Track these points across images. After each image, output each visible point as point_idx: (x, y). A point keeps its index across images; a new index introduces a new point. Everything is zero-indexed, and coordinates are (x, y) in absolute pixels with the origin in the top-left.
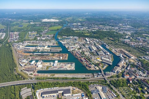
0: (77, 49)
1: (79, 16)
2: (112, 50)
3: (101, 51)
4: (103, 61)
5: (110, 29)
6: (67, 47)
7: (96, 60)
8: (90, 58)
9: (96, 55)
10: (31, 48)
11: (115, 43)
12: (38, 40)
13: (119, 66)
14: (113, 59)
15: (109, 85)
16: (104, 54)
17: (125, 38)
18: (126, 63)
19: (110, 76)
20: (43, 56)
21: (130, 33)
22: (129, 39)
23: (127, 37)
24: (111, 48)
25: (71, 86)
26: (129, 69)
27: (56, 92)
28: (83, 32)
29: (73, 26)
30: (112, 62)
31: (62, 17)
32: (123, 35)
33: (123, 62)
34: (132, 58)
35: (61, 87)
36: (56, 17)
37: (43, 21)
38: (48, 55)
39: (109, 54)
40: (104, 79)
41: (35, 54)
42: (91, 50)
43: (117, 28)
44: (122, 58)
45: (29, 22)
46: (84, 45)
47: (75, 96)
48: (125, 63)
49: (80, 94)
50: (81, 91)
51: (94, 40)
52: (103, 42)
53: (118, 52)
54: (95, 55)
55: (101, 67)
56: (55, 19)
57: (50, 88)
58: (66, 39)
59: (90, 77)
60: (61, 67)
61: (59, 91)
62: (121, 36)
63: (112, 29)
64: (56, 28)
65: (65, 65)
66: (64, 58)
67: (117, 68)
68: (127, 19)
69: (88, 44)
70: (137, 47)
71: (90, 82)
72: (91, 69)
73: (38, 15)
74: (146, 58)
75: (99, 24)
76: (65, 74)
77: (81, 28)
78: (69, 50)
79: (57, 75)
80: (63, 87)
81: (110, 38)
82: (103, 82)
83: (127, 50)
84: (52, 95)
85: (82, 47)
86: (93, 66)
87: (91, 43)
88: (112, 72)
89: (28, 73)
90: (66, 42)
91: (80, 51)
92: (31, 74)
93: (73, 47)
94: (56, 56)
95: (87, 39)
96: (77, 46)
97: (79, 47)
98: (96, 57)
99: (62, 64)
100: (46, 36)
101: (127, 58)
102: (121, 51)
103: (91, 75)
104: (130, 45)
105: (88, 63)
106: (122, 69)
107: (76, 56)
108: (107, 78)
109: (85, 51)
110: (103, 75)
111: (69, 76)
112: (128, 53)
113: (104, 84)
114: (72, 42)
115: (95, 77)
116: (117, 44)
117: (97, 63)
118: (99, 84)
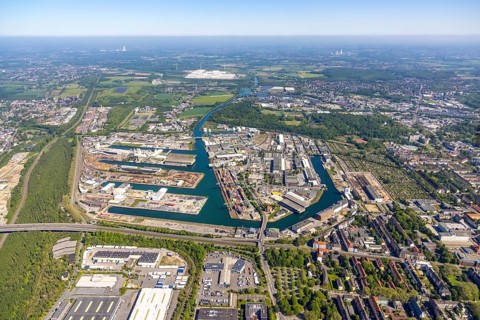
0: (235, 164)
2: (335, 174)
3: (301, 175)
4: (286, 202)
5: (377, 109)
6: (212, 155)
7: (267, 198)
8: (253, 191)
9: (276, 184)
10: (119, 151)
11: (361, 153)
12: (149, 133)
14: (319, 198)
15: (257, 259)
16: (302, 183)
17: (404, 142)
18: (349, 212)
19: (276, 239)
20: (139, 175)
21: (436, 126)
22: (417, 145)
23: (414, 138)
24: (335, 169)
25: (167, 248)
26: (343, 229)
27: (125, 255)
29: (269, 94)
30: (308, 206)
31: (251, 66)
32: (407, 131)
33: (339, 209)
34: (379, 200)
35: (144, 246)
36: (234, 65)
37: (189, 76)
38: (152, 172)
39: (316, 183)
40: (257, 243)
41: (123, 166)
42: (272, 170)
44: (345, 197)
45: (150, 79)
46: (262, 154)
47: (163, 270)
48: (345, 213)
49: (177, 267)
50: (182, 260)
51: (301, 142)
52: (324, 148)
53: (349, 182)
55: (268, 216)
56: (228, 70)
59: (224, 234)
60: (169, 205)
61: (133, 254)
63: (384, 111)
64: (212, 99)
65: (181, 201)
66: (187, 183)
67: (311, 222)
68: (472, 74)
69: (276, 151)
70: (420, 172)
71: (215, 245)
72: (239, 216)
73: (185, 55)
74: (423, 205)
75: (353, 93)
76: (170, 222)
77: (289, 101)
78: (210, 165)
79: (149, 221)
81: (355, 138)
82: (246, 250)
83: (380, 179)
84: (114, 260)
85: (253, 159)
86: (249, 210)
87: (287, 150)
88: (289, 231)
89: (88, 209)
90: (217, 141)
91: (242, 169)
92: (93, 213)
93: (228, 156)
94: (171, 177)
95: (281, 138)
96: (242, 155)
97: (245, 157)
98: (275, 188)
99: (174, 198)
100: (174, 122)
101: (364, 199)
102: (360, 178)
103: (229, 231)
104: (406, 163)
105: (241, 201)
106: (321, 227)
107: (222, 180)
108: (266, 241)
109: (254, 170)
110: (259, 234)
111: (174, 226)
112: (379, 186)
113: (246, 255)
114: (235, 143)
115: (236, 236)
116: (365, 157)
117: (265, 204)
118: (236, 253)
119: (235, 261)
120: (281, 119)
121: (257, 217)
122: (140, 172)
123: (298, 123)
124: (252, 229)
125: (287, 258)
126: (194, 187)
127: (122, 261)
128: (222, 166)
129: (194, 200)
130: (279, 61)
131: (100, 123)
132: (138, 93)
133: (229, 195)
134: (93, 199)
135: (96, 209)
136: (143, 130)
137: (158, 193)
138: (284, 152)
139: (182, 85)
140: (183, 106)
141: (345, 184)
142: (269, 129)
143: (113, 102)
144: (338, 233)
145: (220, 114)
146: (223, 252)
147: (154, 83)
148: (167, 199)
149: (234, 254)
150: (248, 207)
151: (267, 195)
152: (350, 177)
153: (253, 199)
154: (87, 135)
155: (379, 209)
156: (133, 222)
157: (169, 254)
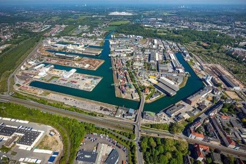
0: (125, 55)
1: (168, 10)
2: (194, 64)
3: (169, 65)
4: (160, 85)
5: (211, 28)
6: (112, 49)
7: (145, 81)
8: (136, 74)
10: (60, 45)
11: (209, 52)
14: (185, 83)
15: (132, 149)
16: (171, 70)
17: (236, 46)
18: (213, 97)
19: (153, 123)
23: (242, 44)
30: (178, 89)
32: (234, 40)
33: (206, 94)
34: (237, 88)
37: (110, 14)
38: (72, 58)
39: (181, 71)
41: (57, 54)
42: (149, 60)
43: (227, 28)
44: (208, 84)
46: (143, 50)
48: (211, 99)
50: (60, 143)
51: (168, 44)
52: (183, 48)
53: (205, 71)
54: (151, 70)
55: (145, 96)
58: (122, 38)
59: (107, 113)
60: (73, 82)
62: (230, 42)
63: (214, 29)
64: (119, 23)
65: (83, 79)
66: (91, 66)
67: (184, 106)
69: (152, 49)
72: (123, 95)
75: (194, 21)
77: (159, 24)
78: (110, 55)
79: (53, 95)
80: (37, 124)
81: (201, 43)
82: (123, 135)
83: (229, 70)
85: (137, 53)
86: (131, 90)
87: (159, 48)
88: (164, 114)
89: (17, 81)
90: (117, 42)
91: (130, 58)
92: (18, 85)
93: (122, 50)
94: (83, 62)
95: (156, 41)
97: (132, 51)
98: (151, 73)
99: (78, 77)
100: (96, 32)
101: (222, 86)
102: (214, 68)
103: (112, 110)
104: (244, 59)
105: (126, 82)
106: (192, 112)
107: (115, 65)
108: (142, 124)
109: (138, 60)
110: (137, 115)
111: (70, 101)
112: (231, 76)
113: (122, 141)
114: (128, 43)
115: (116, 116)
116: (212, 54)
117: (144, 86)
118: (113, 137)
119: (110, 149)
120: (155, 32)
121: (136, 97)
122: (64, 58)
123: (165, 34)
124: (131, 111)
125: (164, 154)
126: (95, 69)
127: (6, 138)
128: (117, 56)
129: (92, 79)
131: (59, 31)
132: (84, 20)
133: (118, 76)
134: (26, 75)
135: (21, 83)
136: (79, 36)
137: (69, 72)
138: (158, 49)
139: (106, 17)
141: (203, 72)
142: (148, 37)
143: (70, 23)
144: (211, 121)
146: (101, 135)
147: (93, 16)
148: (73, 77)
149: (111, 139)
150: (130, 87)
151: (145, 78)
152: (206, 68)
153: (135, 81)
154: (49, 37)
155: (239, 96)
156: (41, 95)
157: (52, 133)
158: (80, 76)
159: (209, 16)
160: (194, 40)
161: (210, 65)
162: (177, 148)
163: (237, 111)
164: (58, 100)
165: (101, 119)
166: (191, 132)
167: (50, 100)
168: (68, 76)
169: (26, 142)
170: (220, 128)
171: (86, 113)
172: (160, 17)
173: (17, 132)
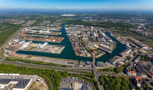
0: (76, 34)
1: (94, 13)
2: (117, 38)
3: (103, 38)
4: (101, 48)
5: (120, 21)
6: (68, 32)
7: (92, 47)
8: (85, 44)
9: (94, 41)
10: (34, 31)
11: (123, 31)
13: (121, 56)
14: (115, 47)
16: (105, 41)
18: (134, 53)
23: (139, 27)
24: (116, 36)
26: (138, 63)
28: (92, 23)
29: (85, 19)
30: (112, 50)
31: (79, 14)
32: (134, 26)
33: (129, 52)
34: (145, 48)
35: (24, 74)
37: (62, 15)
38: (43, 37)
39: (111, 41)
40: (93, 71)
41: (33, 35)
42: (91, 36)
43: (129, 21)
44: (128, 46)
46: (86, 32)
48: (133, 54)
51: (99, 29)
52: (108, 30)
53: (124, 41)
55: (94, 55)
56: (72, 15)
57: (7, 74)
58: (72, 26)
59: (73, 65)
60: (47, 49)
62: (132, 27)
63: (122, 21)
64: (69, 19)
65: (53, 48)
66: (57, 41)
67: (118, 58)
68: (142, 15)
69: (91, 31)
72: (80, 54)
75: (110, 18)
76: (45, 58)
77: (92, 20)
78: (67, 35)
79: (34, 57)
81: (117, 28)
82: (87, 76)
83: (137, 39)
85: (83, 33)
86: (85, 52)
88: (108, 63)
89: (6, 51)
90: (70, 28)
91: (79, 36)
92: (7, 53)
93: (74, 32)
94: (51, 39)
95: (92, 28)
96: (79, 32)
97: (80, 33)
98: (94, 43)
99: (50, 47)
100: (55, 24)
101: (136, 47)
102: (129, 39)
103: (76, 63)
104: (143, 34)
105: (80, 48)
106: (125, 61)
107: (72, 40)
108: (97, 70)
109: (84, 36)
110: (92, 65)
111: (47, 60)
112: (139, 42)
113: (87, 80)
114: (76, 29)
115: (80, 66)
116: (125, 32)
117: (92, 49)
118: (81, 78)
119: (81, 85)
120: (90, 23)
121: (89, 55)
122: (38, 37)
123: (96, 24)
124: (88, 62)
125: (116, 84)
126: (59, 42)
128: (71, 35)
129: (59, 47)
130: (86, 13)
131: (31, 24)
132: (46, 18)
133: (75, 45)
134: (12, 47)
135: (10, 52)
136: (45, 26)
138: (94, 31)
139: (60, 17)
140: (59, 21)
141: (123, 41)
142: (87, 25)
143: (38, 20)
144: (137, 65)
145: (71, 22)
146: (73, 78)
147: (52, 16)
148: (46, 47)
149: (80, 79)
150: (84, 50)
151: (91, 45)
152: (124, 39)
153: (86, 47)
154: (25, 26)
155: (148, 52)
156: (26, 58)
157: (38, 79)
158: (51, 46)
159: (117, 16)
160: (113, 26)
161: (126, 38)
162: (123, 80)
163: (150, 59)
164: (38, 60)
165: (70, 68)
166: (127, 71)
167: (32, 60)
168: (43, 47)
169: (21, 86)
170: (143, 68)
171: (59, 66)
172: (91, 16)
173: (13, 81)
